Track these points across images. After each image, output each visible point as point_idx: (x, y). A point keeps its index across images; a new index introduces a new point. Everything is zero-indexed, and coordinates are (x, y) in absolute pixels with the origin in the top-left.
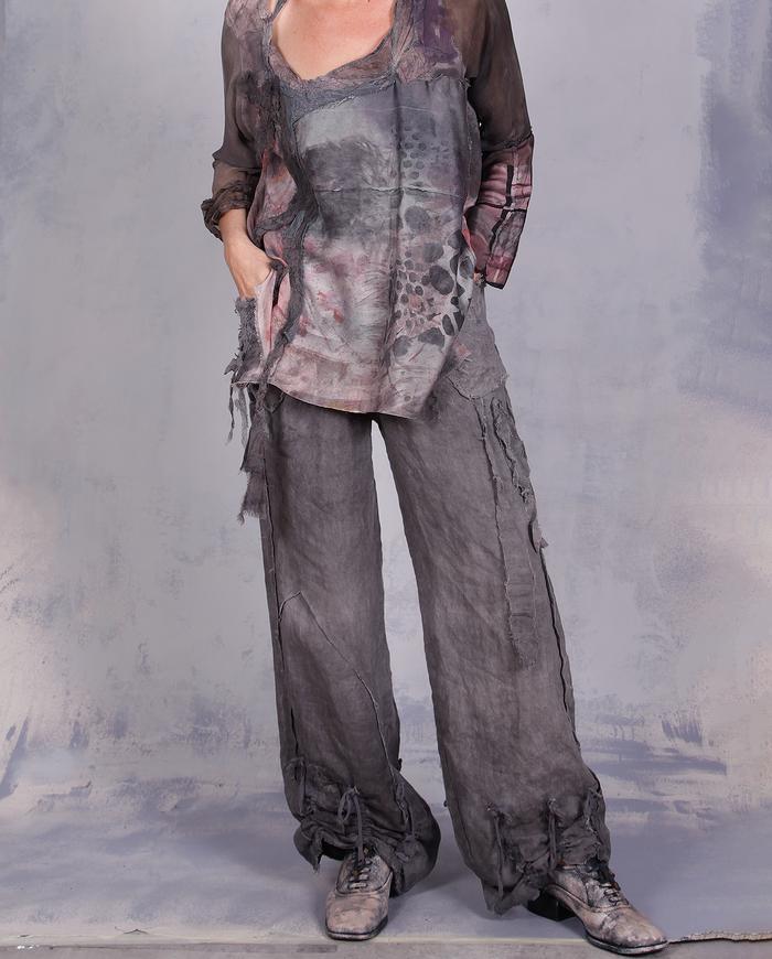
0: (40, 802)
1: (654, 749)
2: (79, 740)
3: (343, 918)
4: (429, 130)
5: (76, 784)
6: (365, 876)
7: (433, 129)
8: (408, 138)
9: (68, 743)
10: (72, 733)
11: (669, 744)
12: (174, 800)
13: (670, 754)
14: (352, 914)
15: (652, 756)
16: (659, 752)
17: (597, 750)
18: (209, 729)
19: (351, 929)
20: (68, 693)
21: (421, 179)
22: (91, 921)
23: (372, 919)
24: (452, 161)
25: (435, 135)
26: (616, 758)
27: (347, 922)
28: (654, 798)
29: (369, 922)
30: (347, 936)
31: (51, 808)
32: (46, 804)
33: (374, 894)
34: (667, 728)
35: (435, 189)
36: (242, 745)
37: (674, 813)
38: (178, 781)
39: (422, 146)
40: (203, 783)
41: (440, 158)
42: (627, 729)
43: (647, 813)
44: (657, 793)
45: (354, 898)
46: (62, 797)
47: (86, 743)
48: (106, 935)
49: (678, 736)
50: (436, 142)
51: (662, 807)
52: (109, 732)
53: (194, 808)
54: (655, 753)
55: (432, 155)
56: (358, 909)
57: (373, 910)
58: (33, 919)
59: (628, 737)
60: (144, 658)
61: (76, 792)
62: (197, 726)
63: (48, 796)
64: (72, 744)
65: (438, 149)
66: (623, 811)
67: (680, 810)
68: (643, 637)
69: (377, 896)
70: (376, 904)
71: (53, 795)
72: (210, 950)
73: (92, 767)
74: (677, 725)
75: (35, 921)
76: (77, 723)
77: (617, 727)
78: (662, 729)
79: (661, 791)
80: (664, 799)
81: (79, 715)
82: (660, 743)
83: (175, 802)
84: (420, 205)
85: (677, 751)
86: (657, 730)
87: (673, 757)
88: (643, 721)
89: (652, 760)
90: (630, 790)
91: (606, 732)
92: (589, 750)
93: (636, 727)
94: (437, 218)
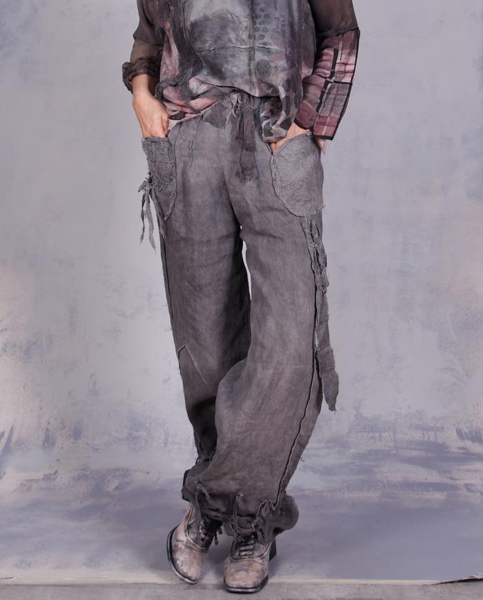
0: (22, 484)
1: (450, 447)
2: (49, 441)
3: (236, 577)
4: (272, 5)
5: (47, 472)
7: (275, 4)
8: (258, 12)
9: (41, 443)
10: (43, 436)
11: (461, 444)
12: (115, 483)
13: (462, 451)
15: (449, 452)
16: (454, 450)
17: (410, 449)
18: (139, 433)
20: (41, 409)
21: (266, 40)
22: (57, 567)
25: (276, 9)
26: (424, 454)
27: (238, 580)
28: (450, 482)
31: (29, 489)
32: (26, 486)
33: (258, 559)
34: (459, 432)
35: (276, 47)
36: (162, 445)
37: (464, 492)
38: (117, 470)
39: (267, 16)
40: (136, 471)
41: (280, 26)
42: (432, 434)
43: (445, 493)
44: (452, 479)
46: (37, 481)
47: (54, 444)
48: (68, 576)
49: (467, 438)
50: (277, 14)
51: (455, 488)
52: (70, 436)
53: (129, 488)
54: (451, 450)
55: (274, 22)
58: (17, 566)
59: (432, 439)
60: (95, 383)
61: (47, 478)
62: (132, 432)
63: (28, 480)
64: (44, 444)
65: (278, 19)
66: (428, 491)
67: (469, 490)
68: (443, 370)
69: (260, 561)
70: (259, 567)
71: (31, 480)
72: (140, 588)
73: (58, 460)
74: (467, 431)
75: (19, 568)
76: (47, 430)
77: (425, 432)
78: (455, 433)
79: (456, 477)
80: (458, 482)
81: (49, 424)
82: (455, 444)
83: (116, 484)
84: (266, 58)
85: (467, 449)
86: (453, 434)
87: (463, 454)
88: (443, 428)
89: (449, 455)
90: (433, 477)
91: (417, 435)
92: (405, 448)
93: (438, 433)
94: (276, 67)
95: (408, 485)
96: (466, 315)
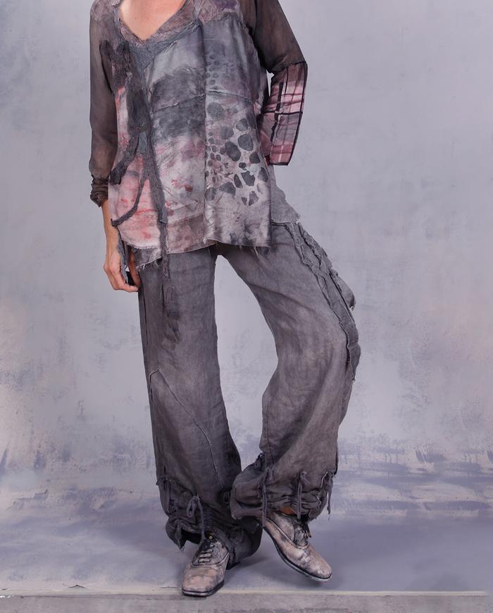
0: (14, 503)
1: (410, 468)
2: (39, 463)
3: (192, 581)
4: (221, 52)
5: (38, 491)
6: (209, 555)
7: (223, 51)
8: (208, 60)
9: (32, 464)
10: (35, 458)
11: (421, 466)
12: (101, 502)
13: (421, 472)
14: (198, 579)
15: (409, 473)
16: (414, 471)
17: (374, 470)
18: (123, 455)
19: (196, 588)
20: (33, 433)
21: (216, 84)
22: (47, 580)
23: (211, 582)
24: (236, 73)
25: (225, 55)
26: (386, 474)
27: (194, 584)
28: (410, 500)
29: (209, 584)
30: (193, 593)
31: (21, 508)
32: (19, 504)
33: (214, 567)
34: (419, 455)
35: (226, 91)
36: (145, 466)
37: (424, 510)
38: (103, 489)
39: (217, 63)
40: (121, 490)
41: (229, 71)
42: (394, 456)
43: (406, 511)
44: (413, 498)
45: (201, 569)
46: (28, 500)
47: (44, 465)
48: (57, 588)
49: (427, 461)
50: (226, 60)
51: (415, 506)
52: (59, 458)
53: (114, 506)
54: (411, 471)
55: (224, 68)
56: (202, 576)
57: (212, 577)
58: (10, 578)
59: (393, 461)
60: (82, 409)
61: (38, 497)
62: (116, 454)
63: (20, 499)
64: (35, 466)
65: (227, 65)
66: (391, 509)
67: (428, 508)
68: (403, 397)
69: (216, 568)
70: (214, 573)
71: (23, 499)
72: (124, 599)
73: (48, 481)
74: (426, 453)
75: (12, 580)
76: (38, 452)
77: (387, 455)
78: (415, 456)
79: (415, 495)
80: (418, 501)
81: (40, 447)
82: (414, 465)
83: (102, 503)
84: (217, 101)
85: (426, 470)
86: (413, 456)
87: (423, 474)
88: (403, 451)
89: (409, 476)
90: (394, 496)
91: (379, 457)
92: (369, 470)
93: (399, 455)
94: (228, 110)
95: (371, 504)
96: (425, 346)
